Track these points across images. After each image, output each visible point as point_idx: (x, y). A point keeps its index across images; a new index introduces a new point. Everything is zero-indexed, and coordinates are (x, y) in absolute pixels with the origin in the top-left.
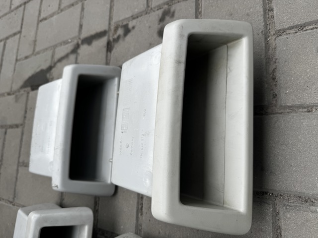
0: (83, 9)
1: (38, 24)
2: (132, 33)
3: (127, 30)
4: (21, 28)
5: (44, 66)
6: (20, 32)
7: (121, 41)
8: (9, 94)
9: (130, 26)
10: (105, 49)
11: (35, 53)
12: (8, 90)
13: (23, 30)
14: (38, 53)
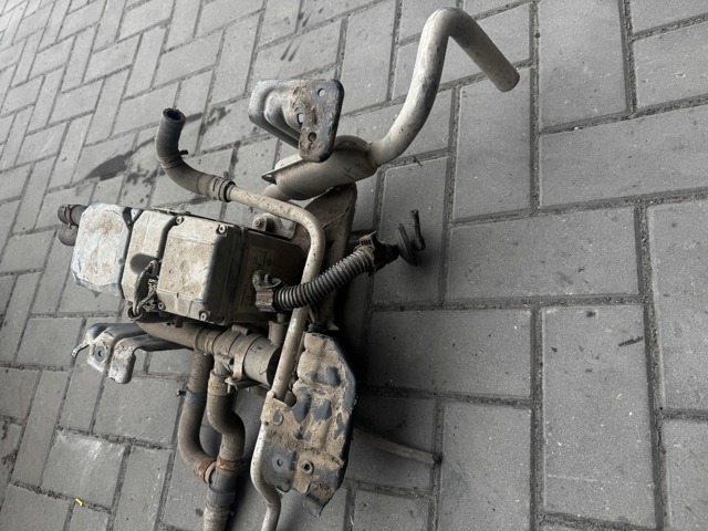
0: (179, 89)
1: (121, 103)
2: (228, 116)
3: (223, 113)
4: (96, 106)
5: (122, 152)
6: (93, 112)
7: (215, 124)
8: (67, 187)
9: (227, 109)
10: (197, 132)
11: (111, 137)
12: (66, 182)
13: (98, 109)
14: (117, 137)
